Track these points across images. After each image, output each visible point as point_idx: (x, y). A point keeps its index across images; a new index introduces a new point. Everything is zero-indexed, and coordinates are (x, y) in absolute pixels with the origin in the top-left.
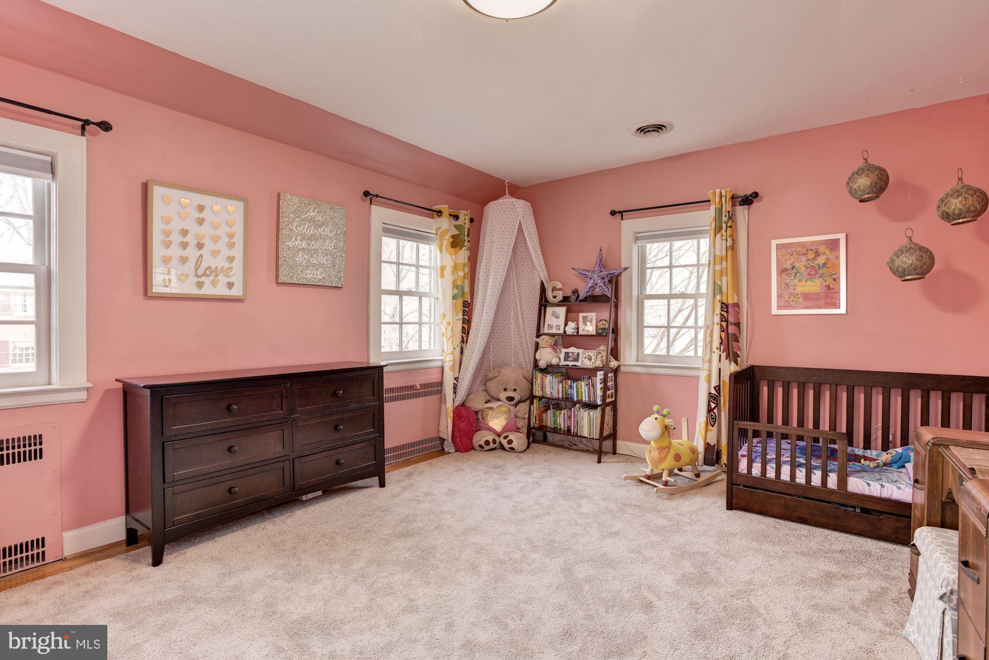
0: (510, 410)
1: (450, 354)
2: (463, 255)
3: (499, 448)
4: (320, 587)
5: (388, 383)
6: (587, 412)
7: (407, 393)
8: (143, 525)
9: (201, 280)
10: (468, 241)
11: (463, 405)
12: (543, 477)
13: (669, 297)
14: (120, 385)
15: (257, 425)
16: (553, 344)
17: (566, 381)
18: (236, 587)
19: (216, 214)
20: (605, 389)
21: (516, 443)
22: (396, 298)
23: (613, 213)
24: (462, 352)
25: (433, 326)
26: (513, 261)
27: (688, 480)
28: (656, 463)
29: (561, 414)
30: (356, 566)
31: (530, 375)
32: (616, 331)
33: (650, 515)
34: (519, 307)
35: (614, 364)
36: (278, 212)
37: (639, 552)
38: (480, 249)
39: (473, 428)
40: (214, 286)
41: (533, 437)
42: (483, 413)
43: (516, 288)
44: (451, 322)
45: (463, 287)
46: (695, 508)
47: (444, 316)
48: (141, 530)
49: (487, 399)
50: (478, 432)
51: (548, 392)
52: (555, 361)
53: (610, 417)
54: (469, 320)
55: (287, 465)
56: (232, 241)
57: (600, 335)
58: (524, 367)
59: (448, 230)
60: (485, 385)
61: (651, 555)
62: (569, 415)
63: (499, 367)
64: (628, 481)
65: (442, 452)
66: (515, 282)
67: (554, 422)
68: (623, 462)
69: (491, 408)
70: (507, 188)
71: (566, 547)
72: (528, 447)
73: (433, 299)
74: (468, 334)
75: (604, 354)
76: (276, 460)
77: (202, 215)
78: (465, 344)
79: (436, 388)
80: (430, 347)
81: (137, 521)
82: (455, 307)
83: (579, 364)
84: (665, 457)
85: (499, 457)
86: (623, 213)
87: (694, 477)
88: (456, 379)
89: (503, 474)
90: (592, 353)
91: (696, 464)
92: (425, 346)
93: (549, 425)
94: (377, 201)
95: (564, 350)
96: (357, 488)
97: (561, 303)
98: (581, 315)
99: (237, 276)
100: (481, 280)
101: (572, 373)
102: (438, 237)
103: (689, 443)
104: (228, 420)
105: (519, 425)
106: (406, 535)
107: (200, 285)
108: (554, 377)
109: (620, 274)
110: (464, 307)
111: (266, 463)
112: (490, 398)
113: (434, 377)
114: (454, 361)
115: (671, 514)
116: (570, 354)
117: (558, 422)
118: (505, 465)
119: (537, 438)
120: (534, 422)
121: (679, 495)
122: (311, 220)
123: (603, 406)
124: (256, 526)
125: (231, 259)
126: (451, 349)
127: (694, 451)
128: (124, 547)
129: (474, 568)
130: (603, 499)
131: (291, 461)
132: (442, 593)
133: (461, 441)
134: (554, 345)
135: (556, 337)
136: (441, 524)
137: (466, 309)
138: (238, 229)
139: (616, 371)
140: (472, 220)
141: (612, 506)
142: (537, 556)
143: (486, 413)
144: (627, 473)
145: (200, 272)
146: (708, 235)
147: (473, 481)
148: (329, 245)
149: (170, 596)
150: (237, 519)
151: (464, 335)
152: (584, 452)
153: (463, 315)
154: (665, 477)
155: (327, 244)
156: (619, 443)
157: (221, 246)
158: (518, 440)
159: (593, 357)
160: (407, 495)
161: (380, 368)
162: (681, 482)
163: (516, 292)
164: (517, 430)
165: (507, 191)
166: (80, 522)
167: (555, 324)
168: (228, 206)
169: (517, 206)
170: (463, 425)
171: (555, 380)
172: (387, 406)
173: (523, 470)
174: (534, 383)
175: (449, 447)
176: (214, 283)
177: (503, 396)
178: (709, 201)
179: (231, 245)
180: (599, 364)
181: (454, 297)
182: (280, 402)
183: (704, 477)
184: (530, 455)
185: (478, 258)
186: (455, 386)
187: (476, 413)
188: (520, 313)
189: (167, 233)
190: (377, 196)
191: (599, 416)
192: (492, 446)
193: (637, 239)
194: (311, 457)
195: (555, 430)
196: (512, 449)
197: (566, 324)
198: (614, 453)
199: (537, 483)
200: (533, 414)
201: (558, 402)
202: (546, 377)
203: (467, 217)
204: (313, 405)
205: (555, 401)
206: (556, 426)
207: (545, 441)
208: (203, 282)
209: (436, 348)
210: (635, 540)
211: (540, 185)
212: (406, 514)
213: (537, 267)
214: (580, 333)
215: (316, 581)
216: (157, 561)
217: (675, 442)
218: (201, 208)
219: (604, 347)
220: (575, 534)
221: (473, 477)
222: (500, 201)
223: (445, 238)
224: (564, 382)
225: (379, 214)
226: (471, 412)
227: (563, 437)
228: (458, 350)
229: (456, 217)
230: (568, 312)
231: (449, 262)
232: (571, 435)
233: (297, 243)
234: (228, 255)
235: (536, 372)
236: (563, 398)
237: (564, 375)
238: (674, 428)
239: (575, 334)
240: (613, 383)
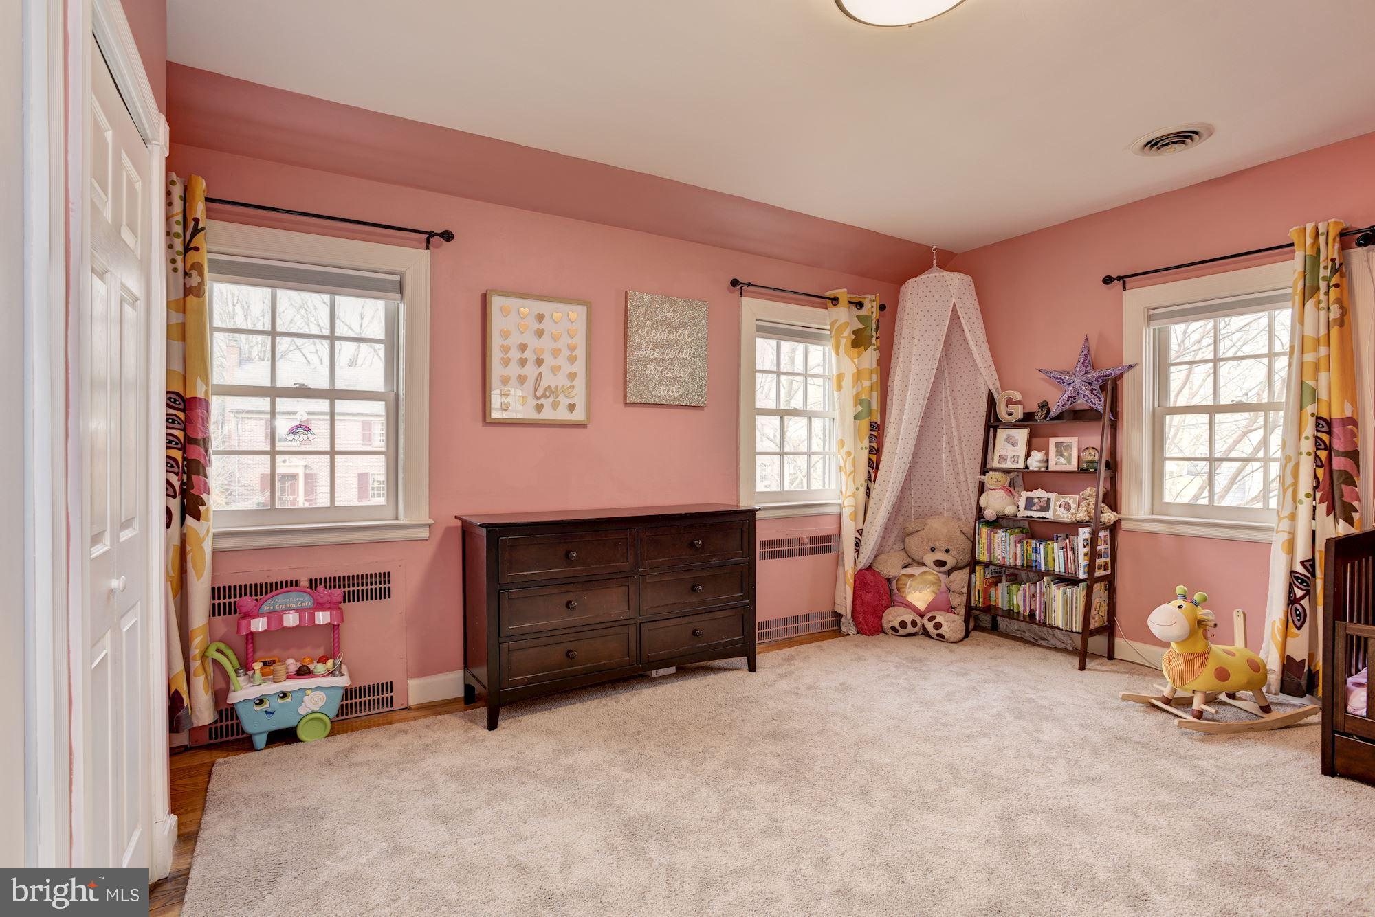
0: (940, 580)
1: (850, 496)
2: (869, 357)
3: (921, 633)
4: (663, 784)
5: (763, 533)
6: (1062, 589)
7: (790, 548)
8: (479, 682)
9: (540, 402)
10: (877, 338)
11: (870, 568)
12: (984, 681)
13: (1213, 410)
14: (459, 523)
15: (598, 578)
16: (1007, 484)
17: (1029, 540)
18: (570, 767)
19: (556, 323)
20: (1093, 555)
21: (946, 627)
22: (776, 420)
23: (1108, 280)
24: (868, 494)
25: (827, 457)
26: (945, 363)
27: (1247, 714)
28: (1182, 679)
29: (1019, 589)
30: (710, 766)
31: (971, 529)
32: (1113, 465)
33: (1163, 761)
34: (954, 430)
35: (1109, 516)
36: (626, 315)
37: (1135, 814)
38: (895, 347)
39: (883, 602)
40: (555, 409)
41: (975, 622)
42: (900, 582)
43: (950, 402)
44: (853, 453)
45: (870, 403)
46: (1254, 762)
47: (842, 443)
48: (479, 689)
49: (905, 562)
50: (892, 608)
51: (998, 555)
52: (1009, 510)
53: (1102, 600)
54: (878, 449)
55: (633, 630)
56: (574, 354)
57: (1086, 471)
58: (963, 517)
59: (847, 324)
60: (903, 541)
61: (1156, 823)
62: (1032, 593)
63: (923, 516)
64: (1130, 703)
65: (838, 633)
66: (949, 394)
67: (1009, 601)
68: (1125, 673)
69: (911, 576)
70: (934, 257)
71: (1010, 786)
72: (966, 636)
73: (827, 420)
74: (877, 468)
75: (1092, 501)
76: (620, 623)
77: (541, 326)
78: (873, 483)
79: (829, 544)
80: (824, 486)
81: (474, 676)
82: (857, 431)
83: (1049, 515)
84: (1197, 672)
85: (920, 646)
86: (1126, 279)
87: (1259, 712)
88: (860, 531)
89: (923, 671)
90: (1070, 499)
91: (1264, 689)
92: (816, 485)
93: (1000, 605)
94: (750, 291)
95: (1025, 494)
96: (719, 669)
97: (1018, 423)
98: (1053, 441)
99: (579, 399)
100: (896, 392)
101: (1037, 528)
102: (833, 333)
103: (1250, 654)
104: (567, 570)
105: (954, 602)
106: (776, 736)
107: (539, 408)
108: (1008, 535)
109: (1121, 376)
110: (871, 430)
111: (608, 625)
112: (910, 561)
113: (828, 529)
114: (856, 506)
115: (1204, 764)
116: (1036, 501)
117: (1015, 603)
118: (927, 659)
119: (982, 624)
120: (977, 599)
121: (1225, 736)
122: (667, 323)
123: (1089, 582)
124: (597, 701)
125: (572, 376)
126: (851, 490)
127: (1257, 668)
128: (462, 705)
129: (865, 794)
130: (1081, 725)
131: (638, 626)
132: (817, 818)
133: (865, 619)
134: (1010, 486)
135: (1012, 474)
136: (826, 728)
137: (874, 433)
138: (580, 340)
139: (1114, 528)
140: (882, 308)
141: (1096, 737)
142: (961, 792)
143: (903, 582)
144: (1128, 690)
145: (540, 393)
146: (1290, 303)
147: (877, 675)
148: (688, 353)
149: (503, 765)
150: (576, 689)
151: (871, 471)
152: (1058, 652)
153: (870, 442)
154: (1197, 704)
155: (685, 351)
156: (1120, 642)
157: (562, 361)
158: (951, 624)
159: (1073, 506)
160: (784, 685)
161: (751, 513)
162: (1228, 715)
163: (951, 407)
164: (951, 609)
165: (935, 261)
166: (423, 672)
167: (1010, 455)
168: (570, 313)
169: (949, 283)
170: (869, 597)
171: (1011, 539)
172: (760, 564)
173: (955, 668)
174: (977, 542)
175: (848, 625)
176: (555, 406)
177: (930, 558)
178: (1292, 245)
179: (572, 360)
180: (1082, 515)
181: (856, 417)
182: (625, 551)
183: (1277, 714)
184: (968, 648)
185: (892, 361)
186: (858, 541)
187: (889, 581)
188: (955, 439)
189: (506, 349)
190: (749, 284)
191: (1082, 596)
192: (910, 629)
193: (1150, 318)
194: (662, 624)
195: (1011, 614)
196: (941, 636)
197: (1028, 455)
198: (1111, 656)
199: (974, 689)
200: (975, 587)
201: (1016, 572)
202: (996, 533)
203: (874, 304)
204: (664, 558)
205: (1011, 571)
206: (1011, 608)
207: (994, 629)
208: (542, 405)
209: (831, 488)
210: (1130, 795)
211: (986, 248)
212: (779, 709)
213: (982, 370)
214: (1050, 469)
215: (659, 777)
216: (492, 725)
217: (1217, 649)
218: (540, 318)
219: (1091, 490)
220: (1026, 770)
221: (879, 670)
222: (924, 277)
223: (843, 335)
224: (1025, 541)
225: (752, 308)
226: (881, 579)
227: (1023, 625)
228: (862, 491)
229: (860, 305)
230: (1031, 436)
231: (849, 368)
232: (1036, 624)
233: (648, 352)
234: (569, 372)
235: (980, 526)
236: (1023, 566)
237: (1025, 531)
238: (1215, 625)
239: (1043, 469)
240: (1108, 546)
